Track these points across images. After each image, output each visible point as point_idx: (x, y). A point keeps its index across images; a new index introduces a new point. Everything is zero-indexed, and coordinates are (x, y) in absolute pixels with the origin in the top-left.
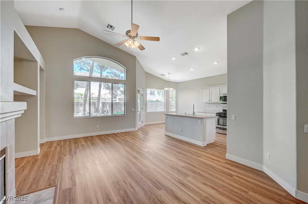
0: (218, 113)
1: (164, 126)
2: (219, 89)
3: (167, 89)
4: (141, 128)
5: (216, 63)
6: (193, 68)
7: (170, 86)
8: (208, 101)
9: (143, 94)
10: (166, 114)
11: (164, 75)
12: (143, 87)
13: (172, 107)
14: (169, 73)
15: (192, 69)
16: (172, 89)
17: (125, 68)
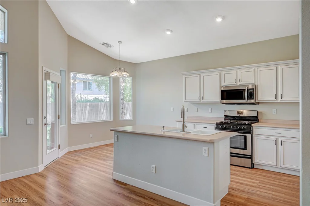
0: (218, 122)
1: (110, 153)
2: (218, 76)
3: (115, 74)
4: (56, 162)
5: (219, 20)
6: (171, 31)
7: (122, 69)
8: (197, 100)
9: (60, 82)
10: (115, 131)
11: (108, 45)
12: (61, 69)
13: (125, 111)
14: (120, 42)
15: (169, 33)
16: (125, 74)
17: (4, 13)
